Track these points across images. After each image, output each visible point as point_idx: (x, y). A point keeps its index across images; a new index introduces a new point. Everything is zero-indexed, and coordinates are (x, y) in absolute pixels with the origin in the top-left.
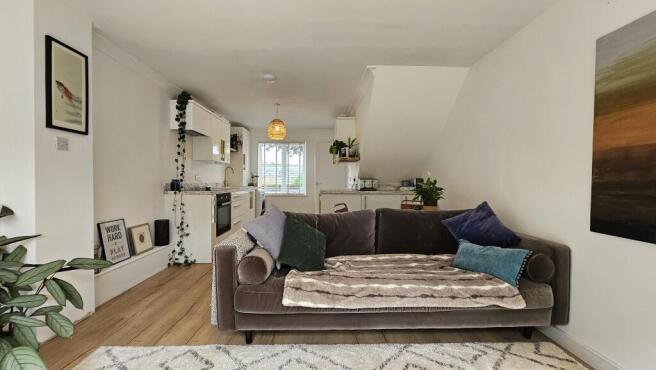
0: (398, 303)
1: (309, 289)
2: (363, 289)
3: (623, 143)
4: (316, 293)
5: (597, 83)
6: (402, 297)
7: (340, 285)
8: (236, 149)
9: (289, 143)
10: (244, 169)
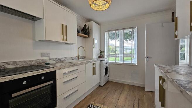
8: (88, 35)
9: (124, 29)
10: (94, 47)
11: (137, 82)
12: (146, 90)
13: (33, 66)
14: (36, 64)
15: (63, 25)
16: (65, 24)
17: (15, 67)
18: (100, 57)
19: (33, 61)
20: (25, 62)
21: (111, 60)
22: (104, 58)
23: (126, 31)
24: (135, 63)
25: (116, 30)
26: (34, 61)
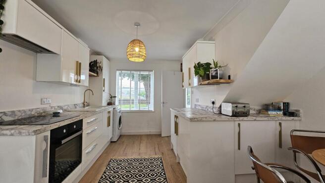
8: (97, 74)
9: (140, 71)
10: (104, 91)
11: (153, 131)
12: (162, 136)
13: (33, 117)
14: (36, 115)
15: (77, 62)
16: (80, 62)
17: (13, 119)
18: (109, 104)
19: (32, 110)
20: (25, 111)
21: (125, 108)
22: (115, 104)
23: (142, 73)
24: (152, 108)
25: (131, 70)
26: (34, 110)
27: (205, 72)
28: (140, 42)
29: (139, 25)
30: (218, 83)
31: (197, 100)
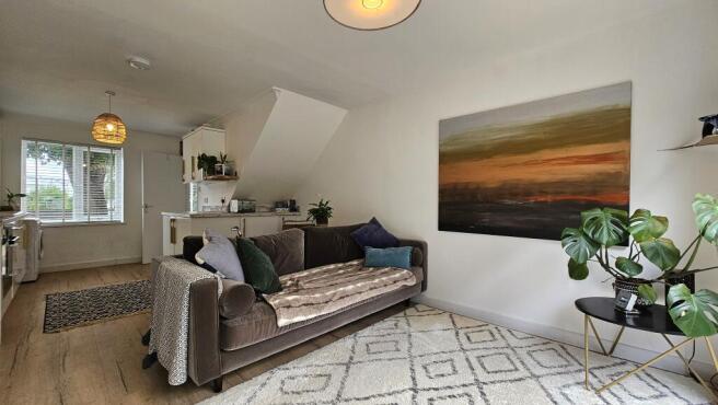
0: (358, 299)
1: (298, 305)
2: (335, 294)
3: (454, 181)
4: (304, 307)
5: (440, 145)
6: (360, 293)
7: (317, 295)
9: (90, 146)
12: (144, 263)
22: (19, 210)
23: (93, 150)
24: (119, 218)
27: (209, 165)
28: (116, 118)
29: (114, 94)
30: (222, 179)
31: (206, 200)
